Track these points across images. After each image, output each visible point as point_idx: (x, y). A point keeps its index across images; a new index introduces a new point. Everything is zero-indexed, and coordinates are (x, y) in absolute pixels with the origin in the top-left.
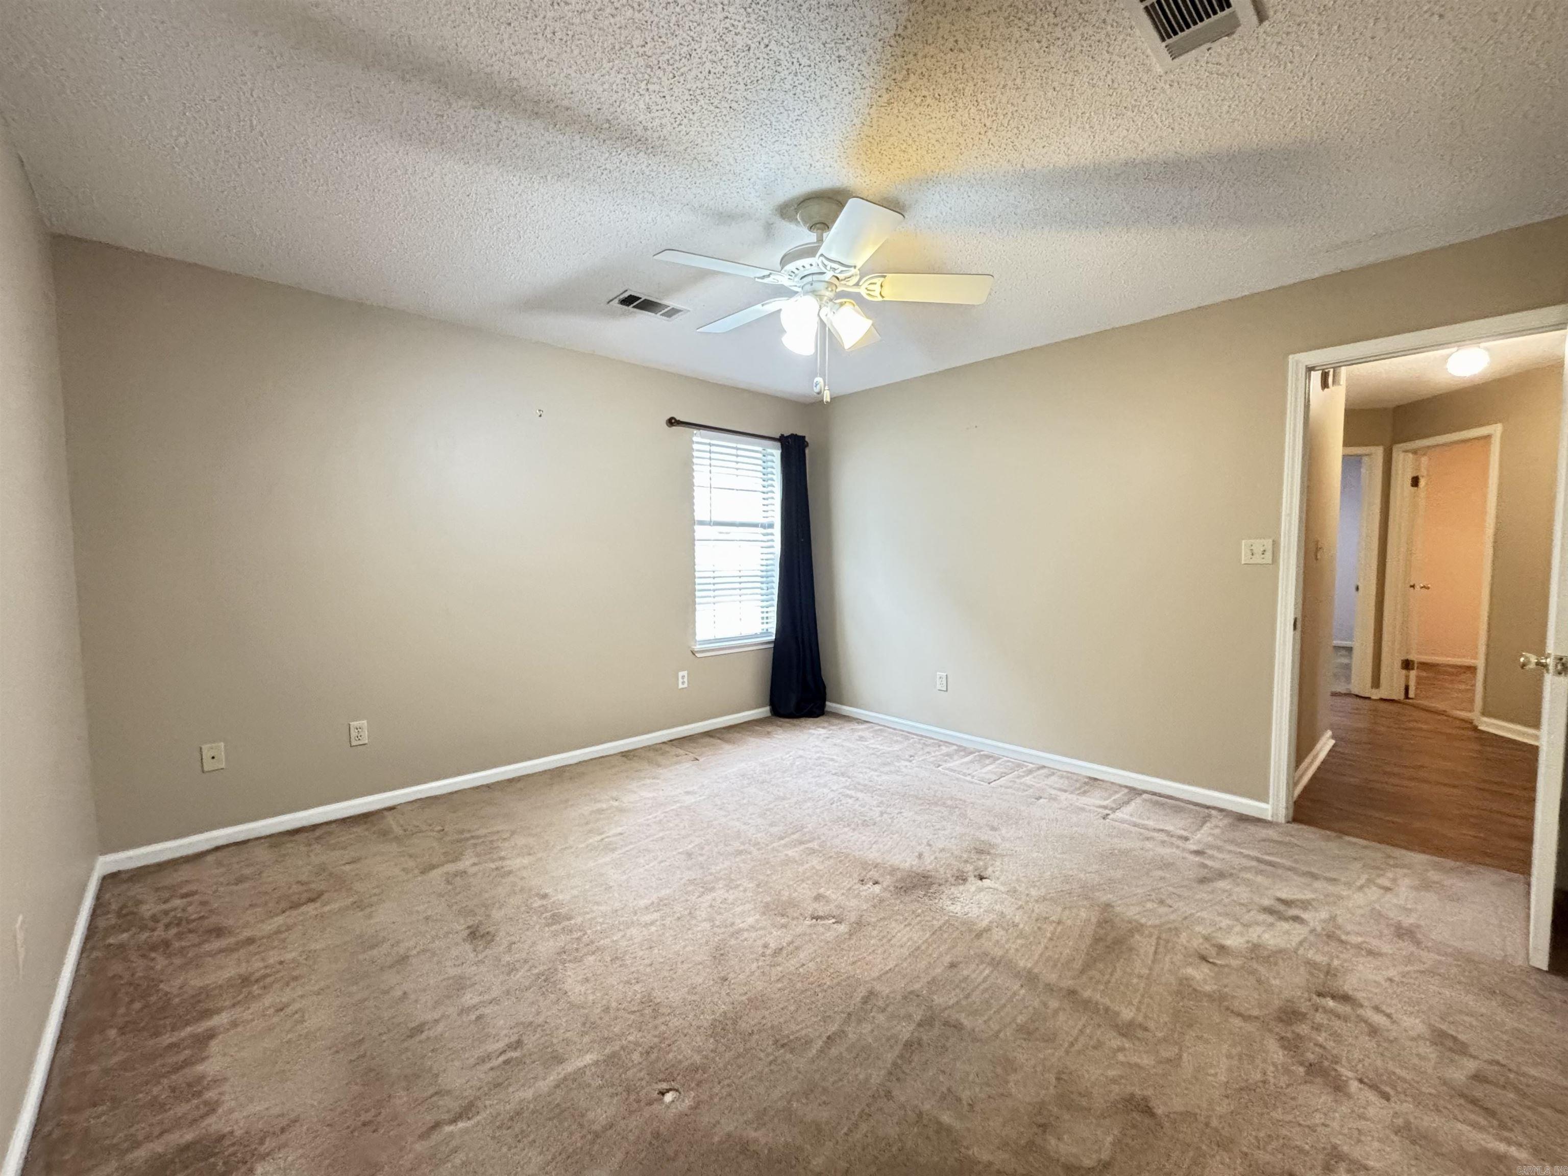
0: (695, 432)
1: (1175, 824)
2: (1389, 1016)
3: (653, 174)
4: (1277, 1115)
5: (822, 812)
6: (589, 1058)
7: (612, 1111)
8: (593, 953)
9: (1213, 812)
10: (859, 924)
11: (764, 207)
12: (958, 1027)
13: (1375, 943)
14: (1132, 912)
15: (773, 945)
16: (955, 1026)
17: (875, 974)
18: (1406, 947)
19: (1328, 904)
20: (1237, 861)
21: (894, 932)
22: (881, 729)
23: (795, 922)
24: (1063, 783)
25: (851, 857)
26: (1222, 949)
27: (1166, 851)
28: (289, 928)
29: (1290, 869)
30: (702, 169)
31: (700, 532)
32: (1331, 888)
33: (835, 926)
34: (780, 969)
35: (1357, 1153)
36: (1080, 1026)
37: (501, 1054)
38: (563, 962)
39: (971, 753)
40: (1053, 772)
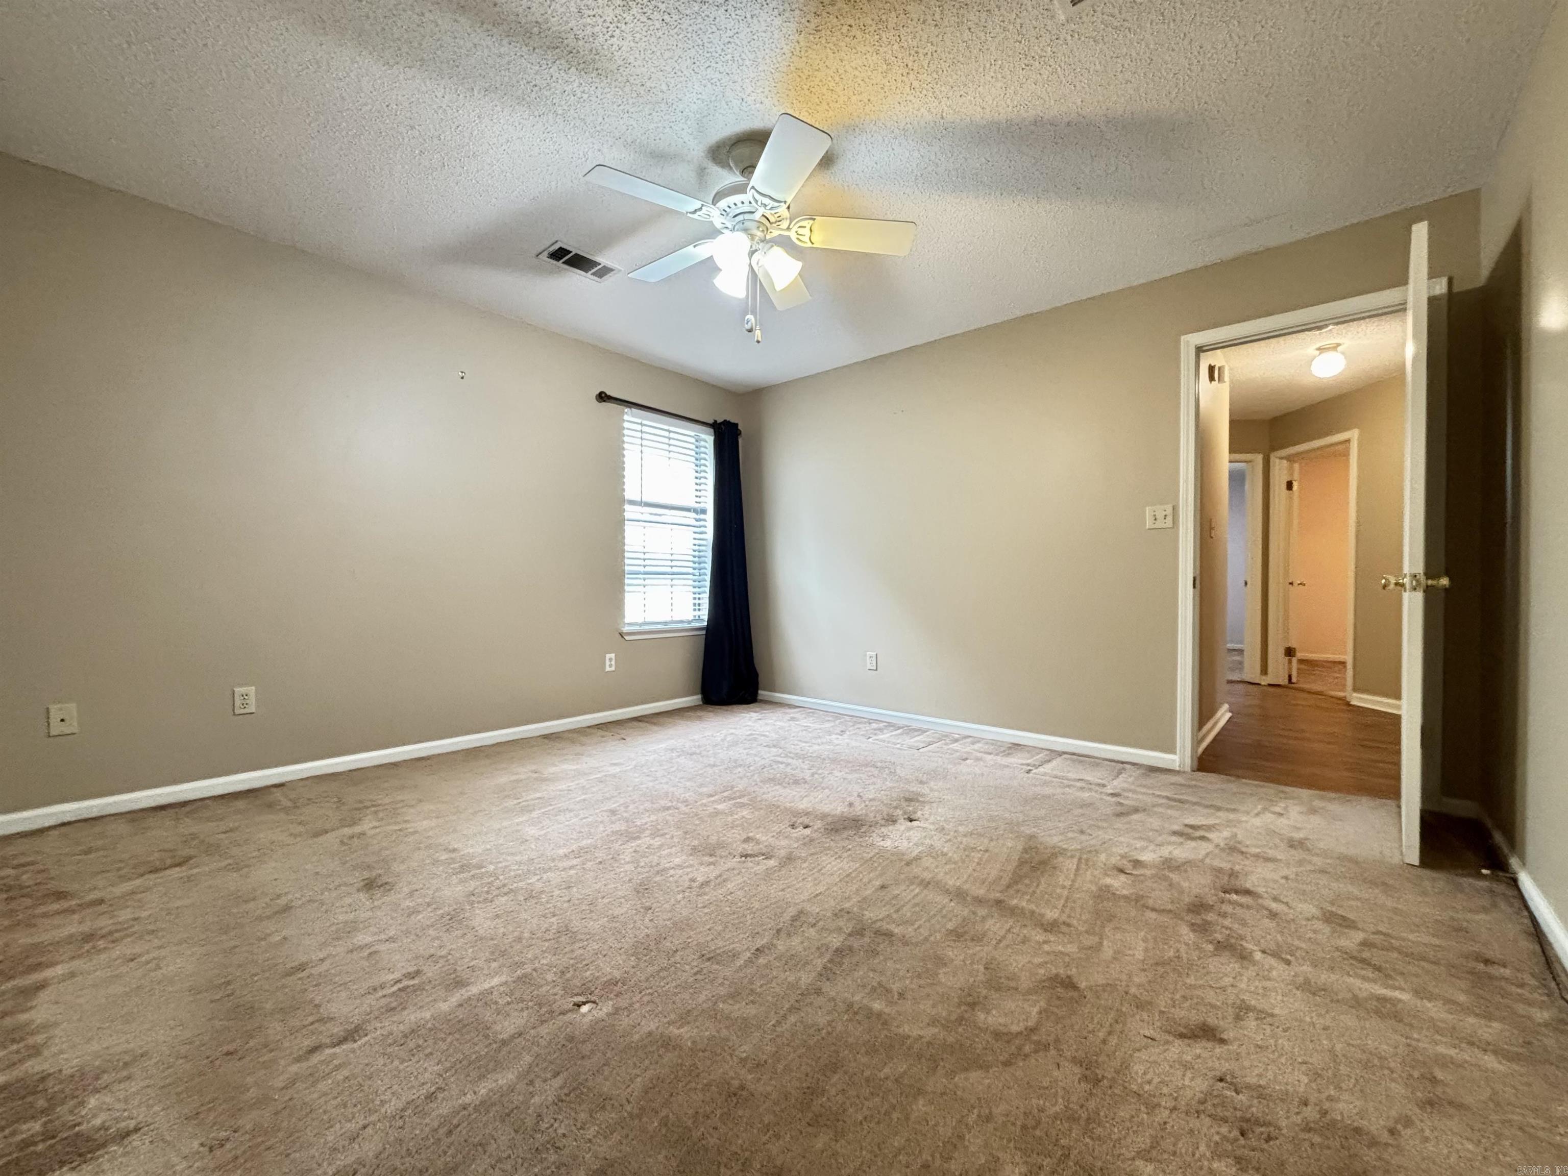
0: (626, 410)
1: (1092, 776)
2: (1287, 904)
3: (585, 96)
4: (1191, 981)
5: (753, 775)
6: (496, 981)
7: (521, 1022)
8: (505, 894)
9: (1128, 766)
10: (790, 859)
11: (697, 149)
12: (889, 935)
13: (1271, 853)
14: (1055, 840)
15: (700, 879)
16: (885, 934)
17: (805, 896)
18: (1297, 854)
19: (1228, 826)
20: (1149, 800)
21: (824, 864)
22: (810, 711)
23: (723, 860)
24: (990, 748)
25: (782, 808)
26: (1137, 863)
27: (1086, 795)
28: (147, 890)
29: (1195, 804)
30: (634, 95)
31: (630, 512)
32: (1232, 816)
33: (765, 861)
34: (706, 897)
35: (1262, 1004)
36: (1007, 926)
37: (396, 983)
38: (472, 903)
39: (899, 728)
40: (977, 740)
